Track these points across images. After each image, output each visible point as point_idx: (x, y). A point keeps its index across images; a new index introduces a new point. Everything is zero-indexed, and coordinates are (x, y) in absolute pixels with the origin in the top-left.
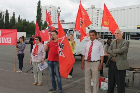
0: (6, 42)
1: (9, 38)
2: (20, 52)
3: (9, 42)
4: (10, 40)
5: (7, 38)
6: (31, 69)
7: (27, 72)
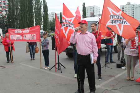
0: (32, 39)
1: (34, 35)
2: (45, 49)
3: (34, 39)
4: (35, 37)
5: (33, 35)
6: (54, 66)
7: (50, 70)
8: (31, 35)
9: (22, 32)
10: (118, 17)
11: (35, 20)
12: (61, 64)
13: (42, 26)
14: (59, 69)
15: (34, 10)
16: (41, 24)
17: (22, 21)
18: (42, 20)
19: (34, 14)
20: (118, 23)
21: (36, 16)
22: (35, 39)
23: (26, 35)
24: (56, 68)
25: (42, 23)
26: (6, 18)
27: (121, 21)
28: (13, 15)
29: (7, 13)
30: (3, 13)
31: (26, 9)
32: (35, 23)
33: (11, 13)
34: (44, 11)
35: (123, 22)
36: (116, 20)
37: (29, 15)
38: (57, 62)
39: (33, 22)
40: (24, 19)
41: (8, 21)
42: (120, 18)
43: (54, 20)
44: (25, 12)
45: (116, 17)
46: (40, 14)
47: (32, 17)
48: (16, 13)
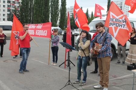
0: (43, 35)
1: (46, 31)
4: (46, 33)
6: (64, 63)
7: (59, 66)
8: (43, 31)
9: (36, 28)
10: (117, 20)
11: (51, 14)
12: (71, 62)
13: (58, 22)
14: (68, 66)
15: (50, 4)
16: (57, 19)
17: (35, 16)
18: (58, 16)
19: (50, 8)
20: (115, 26)
21: (52, 10)
22: (46, 35)
23: (39, 31)
24: (65, 65)
25: (59, 19)
26: (18, 11)
27: (118, 24)
28: (27, 8)
29: (20, 5)
30: (15, 5)
31: (42, 2)
32: (50, 18)
33: (24, 5)
34: (62, 5)
35: (120, 25)
36: (113, 23)
37: (45, 8)
38: (67, 59)
39: (48, 17)
40: (38, 13)
41: (21, 15)
42: (119, 22)
43: (72, 16)
44: (40, 6)
45: (114, 20)
46: (57, 8)
47: (48, 11)
48: (30, 6)
